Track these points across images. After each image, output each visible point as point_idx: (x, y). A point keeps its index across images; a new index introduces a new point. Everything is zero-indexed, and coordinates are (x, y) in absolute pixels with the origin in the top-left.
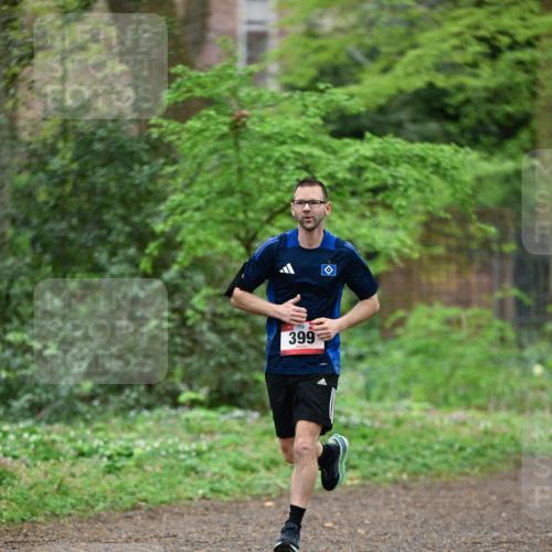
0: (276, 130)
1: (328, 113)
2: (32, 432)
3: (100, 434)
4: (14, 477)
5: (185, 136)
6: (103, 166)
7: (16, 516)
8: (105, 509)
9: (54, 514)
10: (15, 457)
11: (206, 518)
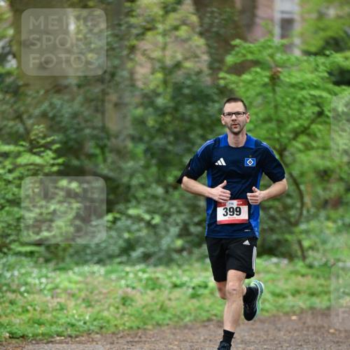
0: (299, 80)
1: (332, 70)
2: (144, 272)
3: (188, 273)
4: (132, 300)
5: (241, 84)
6: (189, 103)
7: (134, 325)
8: (190, 321)
9: (158, 324)
10: (133, 288)
11: (254, 327)
